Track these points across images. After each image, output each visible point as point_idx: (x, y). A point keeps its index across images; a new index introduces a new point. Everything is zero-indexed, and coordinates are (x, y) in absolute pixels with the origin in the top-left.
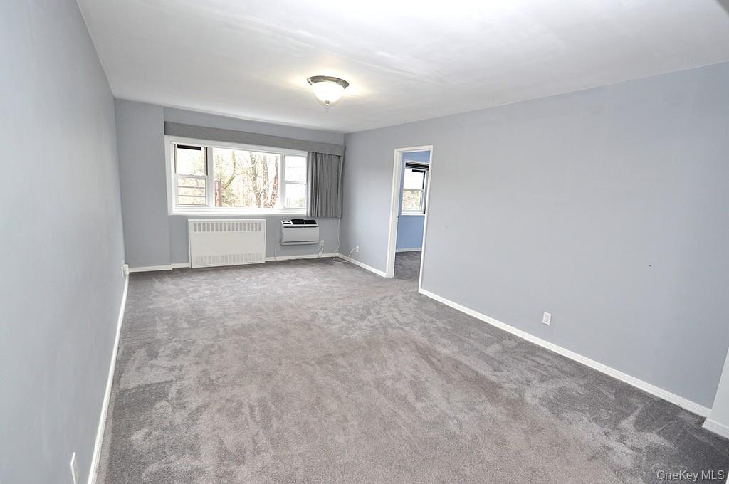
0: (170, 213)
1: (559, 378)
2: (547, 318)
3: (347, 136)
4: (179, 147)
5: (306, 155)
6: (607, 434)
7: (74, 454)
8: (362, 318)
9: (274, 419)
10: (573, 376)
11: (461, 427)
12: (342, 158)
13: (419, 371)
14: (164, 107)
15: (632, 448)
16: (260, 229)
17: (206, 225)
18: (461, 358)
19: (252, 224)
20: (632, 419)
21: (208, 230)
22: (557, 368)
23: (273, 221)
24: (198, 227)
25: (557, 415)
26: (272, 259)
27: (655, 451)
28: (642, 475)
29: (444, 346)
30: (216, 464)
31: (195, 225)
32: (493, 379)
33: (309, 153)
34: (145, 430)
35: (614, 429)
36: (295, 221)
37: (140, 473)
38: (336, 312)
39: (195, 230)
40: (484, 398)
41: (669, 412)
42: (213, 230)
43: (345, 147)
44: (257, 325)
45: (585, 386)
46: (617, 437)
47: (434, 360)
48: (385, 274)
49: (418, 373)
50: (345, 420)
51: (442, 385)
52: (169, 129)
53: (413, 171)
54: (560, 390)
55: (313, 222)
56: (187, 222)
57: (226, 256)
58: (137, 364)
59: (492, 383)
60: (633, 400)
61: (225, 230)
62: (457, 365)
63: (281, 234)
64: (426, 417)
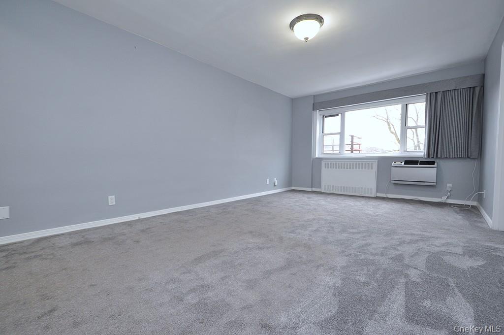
4: (326, 117)
16: (372, 169)
17: (332, 164)
23: (384, 162)
26: (383, 195)
31: (326, 164)
36: (407, 162)
39: (326, 167)
48: (492, 223)
52: (315, 107)
55: (433, 163)
57: (344, 187)
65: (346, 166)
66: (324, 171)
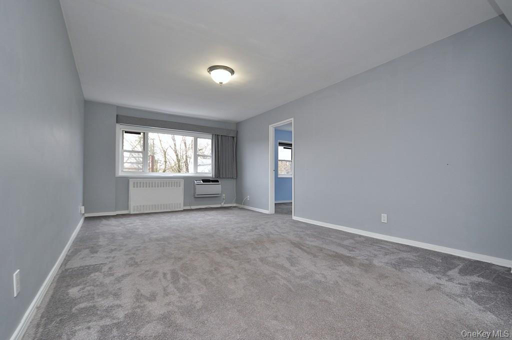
0: (117, 175)
1: (398, 253)
2: (384, 218)
3: (238, 124)
4: (126, 132)
5: (211, 137)
6: (438, 278)
7: (18, 270)
8: (251, 231)
9: (181, 278)
10: (409, 252)
11: (325, 277)
12: (235, 138)
13: (293, 252)
14: (118, 107)
15: (460, 284)
16: (180, 186)
17: (142, 183)
18: (324, 246)
19: (174, 182)
20: (457, 270)
21: (143, 187)
22: (396, 249)
23: (189, 181)
24: (136, 185)
25: (400, 270)
26: (188, 208)
27: (478, 285)
28: (469, 297)
29: (311, 241)
30: (133, 302)
31: (134, 183)
32: (349, 255)
33: (213, 135)
34: (81, 287)
35: (443, 275)
36: (204, 181)
37: (71, 308)
38: (233, 229)
39: (134, 187)
40: (342, 263)
41: (484, 266)
42: (146, 187)
43: (237, 132)
44: (174, 236)
45: (419, 256)
46: (447, 279)
47: (305, 248)
48: (268, 211)
49: (292, 254)
50: (236, 277)
51: (311, 259)
52: (119, 119)
53: (284, 148)
54: (400, 258)
55: (217, 181)
56: (129, 181)
57: (155, 205)
58: (81, 256)
59: (348, 257)
60: (455, 261)
61: (155, 187)
62: (321, 250)
63: (195, 189)
64: (298, 274)
65: (156, 185)
66: (133, 191)
